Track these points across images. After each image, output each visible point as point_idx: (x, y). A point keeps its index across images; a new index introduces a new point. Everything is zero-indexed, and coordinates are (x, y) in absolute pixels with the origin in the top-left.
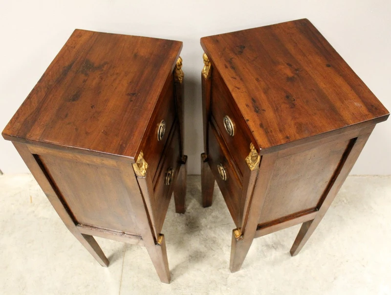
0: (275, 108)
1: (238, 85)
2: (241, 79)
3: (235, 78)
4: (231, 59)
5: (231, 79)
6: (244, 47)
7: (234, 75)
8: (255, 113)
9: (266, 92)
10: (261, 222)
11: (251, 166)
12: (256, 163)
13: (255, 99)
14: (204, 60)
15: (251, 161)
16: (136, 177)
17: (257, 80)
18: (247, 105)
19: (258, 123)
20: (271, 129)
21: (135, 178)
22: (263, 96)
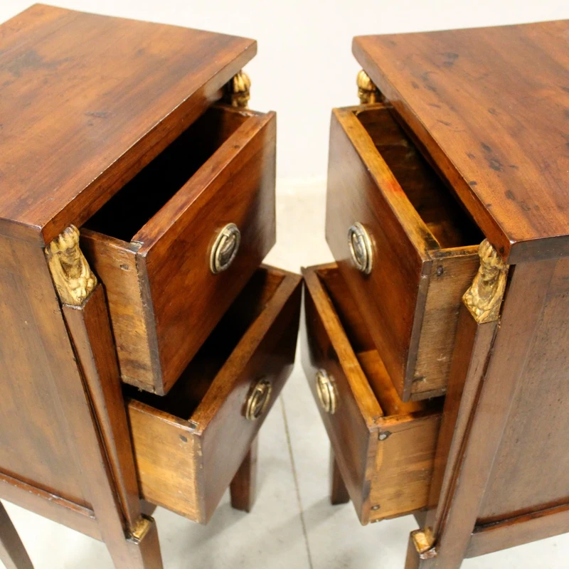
0: (542, 165)
1: (445, 119)
2: (452, 108)
3: (438, 106)
4: (427, 73)
5: (428, 107)
6: (456, 56)
7: (435, 100)
8: (492, 170)
9: (515, 133)
10: (486, 514)
11: (478, 312)
12: (492, 301)
13: (488, 145)
14: (360, 88)
15: (478, 298)
16: (61, 305)
17: (492, 112)
18: (470, 156)
19: (502, 189)
20: (537, 203)
21: (56, 306)
22: (509, 140)
